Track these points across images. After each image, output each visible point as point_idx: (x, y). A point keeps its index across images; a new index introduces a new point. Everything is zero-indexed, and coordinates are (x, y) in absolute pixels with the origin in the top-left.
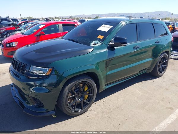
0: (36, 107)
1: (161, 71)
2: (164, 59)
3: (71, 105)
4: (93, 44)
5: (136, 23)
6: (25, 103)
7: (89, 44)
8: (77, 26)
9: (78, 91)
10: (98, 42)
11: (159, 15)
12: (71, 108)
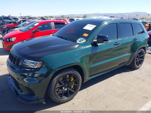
0: (28, 95)
1: (138, 64)
2: (141, 53)
3: (59, 93)
4: (79, 41)
5: (117, 23)
6: (19, 91)
7: (75, 41)
8: (67, 24)
9: (65, 81)
10: (83, 39)
11: (138, 15)
12: (59, 97)
